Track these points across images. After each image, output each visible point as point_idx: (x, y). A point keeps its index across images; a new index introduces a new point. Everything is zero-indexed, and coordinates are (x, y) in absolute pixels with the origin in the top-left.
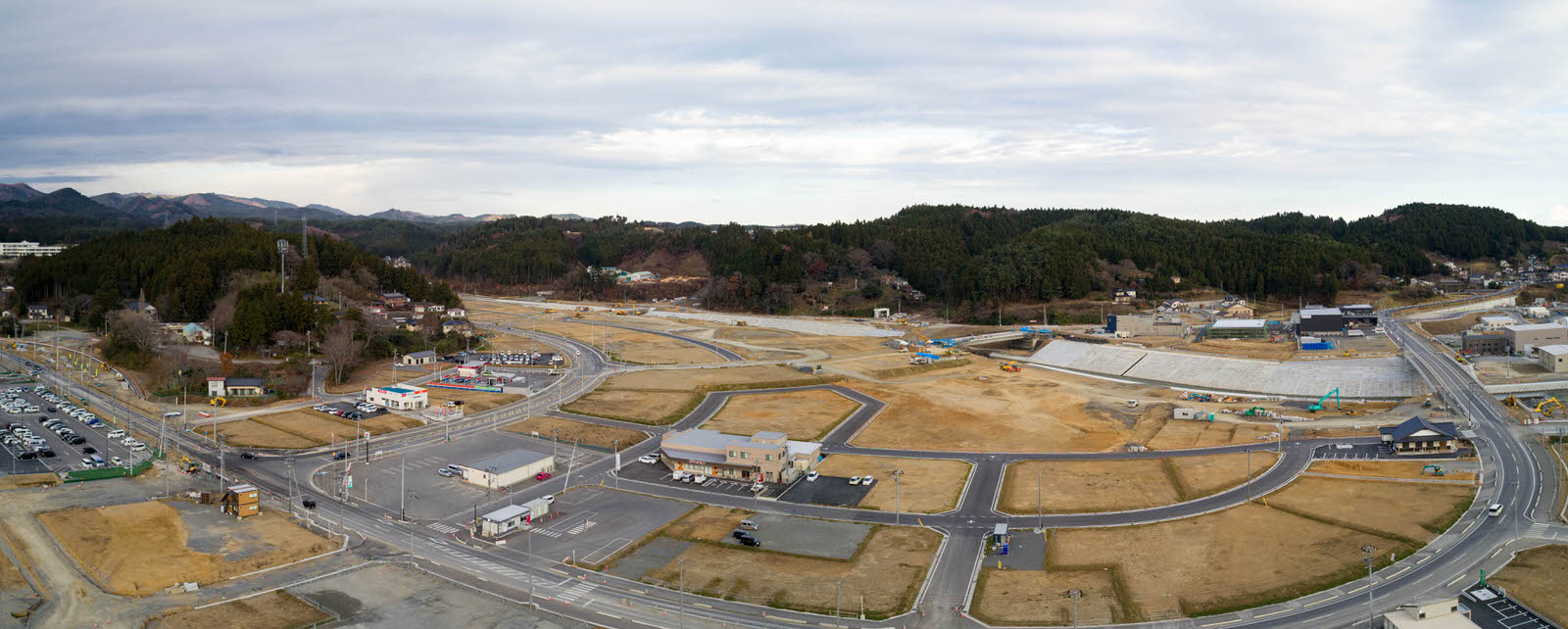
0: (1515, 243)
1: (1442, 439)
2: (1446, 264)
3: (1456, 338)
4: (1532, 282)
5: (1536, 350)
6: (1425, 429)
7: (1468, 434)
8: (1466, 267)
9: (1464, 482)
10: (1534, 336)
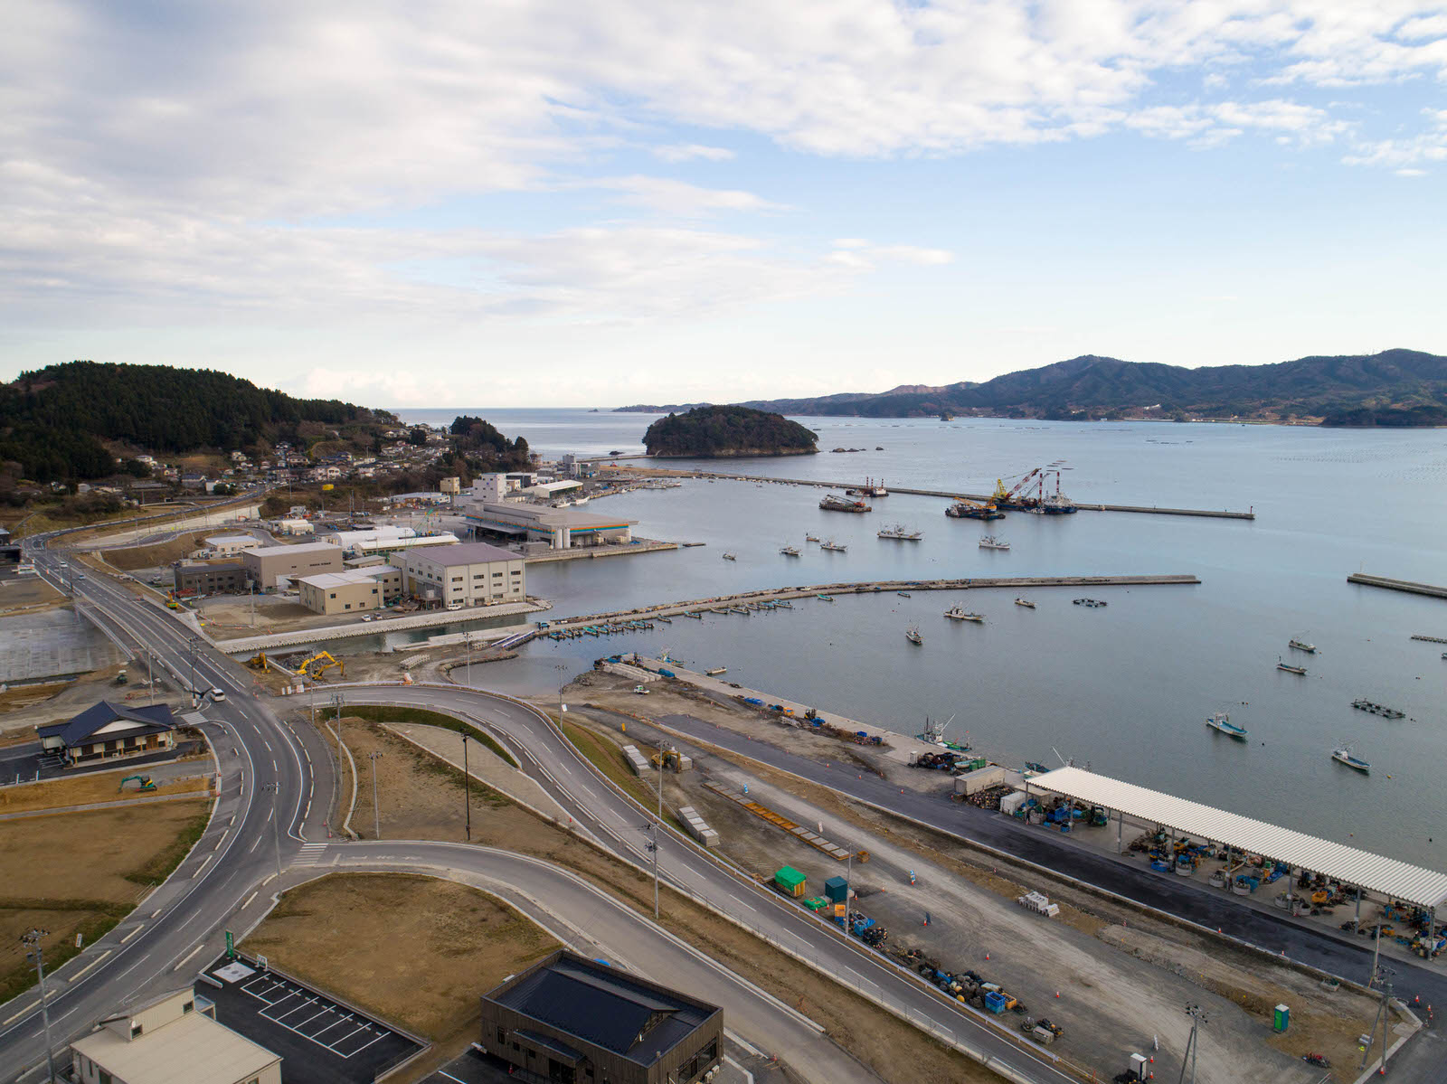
0: (253, 425)
1: (150, 731)
2: (140, 460)
3: (164, 573)
4: (284, 483)
5: (295, 583)
6: (120, 719)
7: (193, 719)
8: (173, 462)
9: (190, 796)
10: (292, 563)
